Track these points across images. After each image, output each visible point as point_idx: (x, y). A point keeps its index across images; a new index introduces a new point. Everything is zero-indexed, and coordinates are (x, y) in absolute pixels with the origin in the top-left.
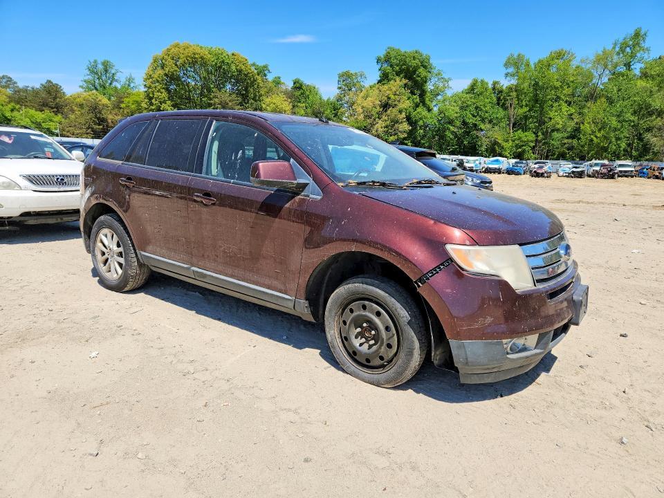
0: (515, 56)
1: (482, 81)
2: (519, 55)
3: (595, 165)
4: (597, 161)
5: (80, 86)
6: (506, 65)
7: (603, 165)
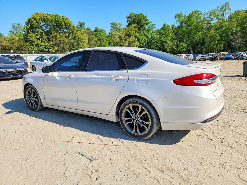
0: (179, 14)
1: (167, 25)
2: (180, 13)
3: (210, 55)
4: (211, 54)
5: (8, 34)
6: (175, 17)
7: (213, 55)
